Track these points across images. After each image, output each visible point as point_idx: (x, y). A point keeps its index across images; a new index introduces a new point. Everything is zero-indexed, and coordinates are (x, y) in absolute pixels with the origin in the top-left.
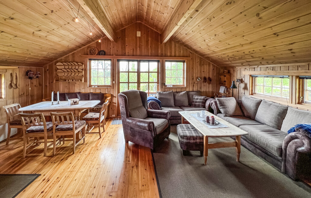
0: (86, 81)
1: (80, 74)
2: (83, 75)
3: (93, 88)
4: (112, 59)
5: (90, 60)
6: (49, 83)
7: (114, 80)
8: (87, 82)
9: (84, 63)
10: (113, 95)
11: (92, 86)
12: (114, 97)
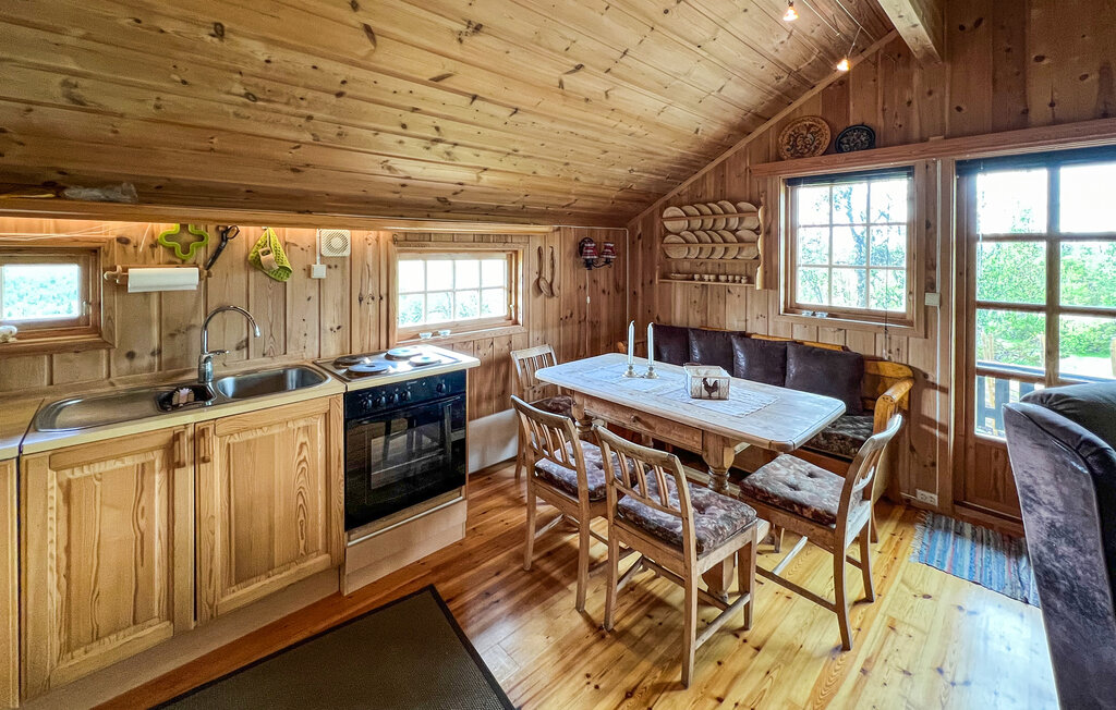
0: (770, 282)
1: (748, 253)
2: (757, 258)
3: (806, 323)
4: (919, 163)
5: (793, 182)
6: (643, 285)
7: (931, 287)
8: (776, 287)
9: (762, 199)
10: (926, 376)
11: (800, 307)
12: (934, 386)
